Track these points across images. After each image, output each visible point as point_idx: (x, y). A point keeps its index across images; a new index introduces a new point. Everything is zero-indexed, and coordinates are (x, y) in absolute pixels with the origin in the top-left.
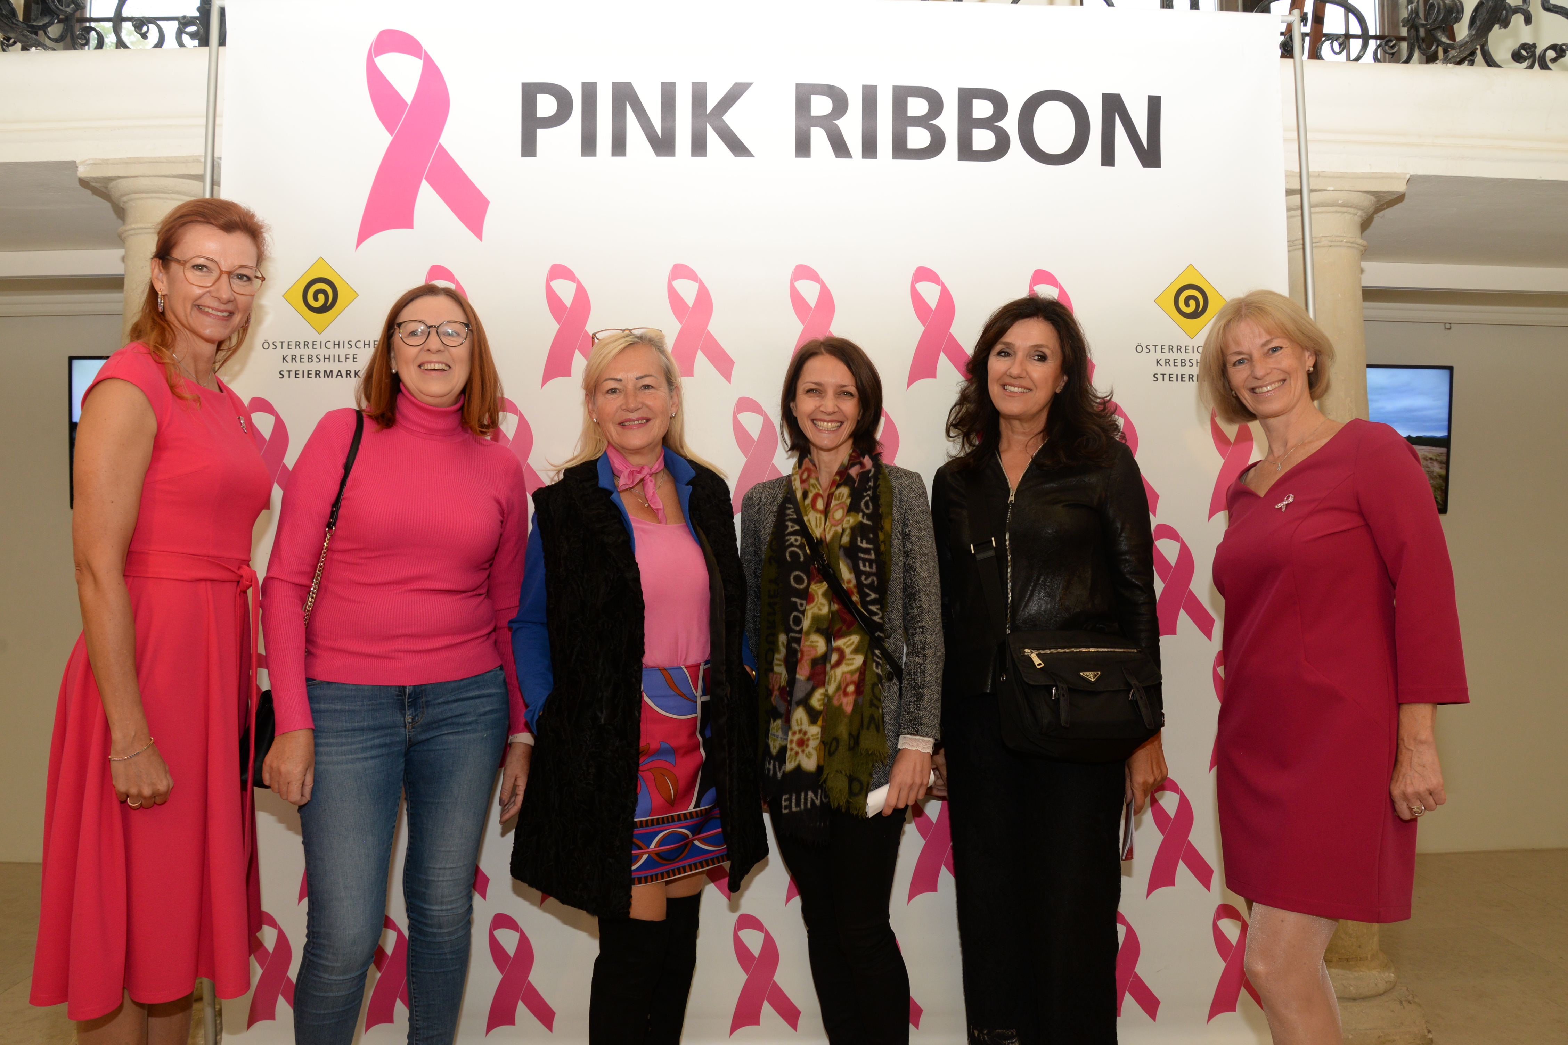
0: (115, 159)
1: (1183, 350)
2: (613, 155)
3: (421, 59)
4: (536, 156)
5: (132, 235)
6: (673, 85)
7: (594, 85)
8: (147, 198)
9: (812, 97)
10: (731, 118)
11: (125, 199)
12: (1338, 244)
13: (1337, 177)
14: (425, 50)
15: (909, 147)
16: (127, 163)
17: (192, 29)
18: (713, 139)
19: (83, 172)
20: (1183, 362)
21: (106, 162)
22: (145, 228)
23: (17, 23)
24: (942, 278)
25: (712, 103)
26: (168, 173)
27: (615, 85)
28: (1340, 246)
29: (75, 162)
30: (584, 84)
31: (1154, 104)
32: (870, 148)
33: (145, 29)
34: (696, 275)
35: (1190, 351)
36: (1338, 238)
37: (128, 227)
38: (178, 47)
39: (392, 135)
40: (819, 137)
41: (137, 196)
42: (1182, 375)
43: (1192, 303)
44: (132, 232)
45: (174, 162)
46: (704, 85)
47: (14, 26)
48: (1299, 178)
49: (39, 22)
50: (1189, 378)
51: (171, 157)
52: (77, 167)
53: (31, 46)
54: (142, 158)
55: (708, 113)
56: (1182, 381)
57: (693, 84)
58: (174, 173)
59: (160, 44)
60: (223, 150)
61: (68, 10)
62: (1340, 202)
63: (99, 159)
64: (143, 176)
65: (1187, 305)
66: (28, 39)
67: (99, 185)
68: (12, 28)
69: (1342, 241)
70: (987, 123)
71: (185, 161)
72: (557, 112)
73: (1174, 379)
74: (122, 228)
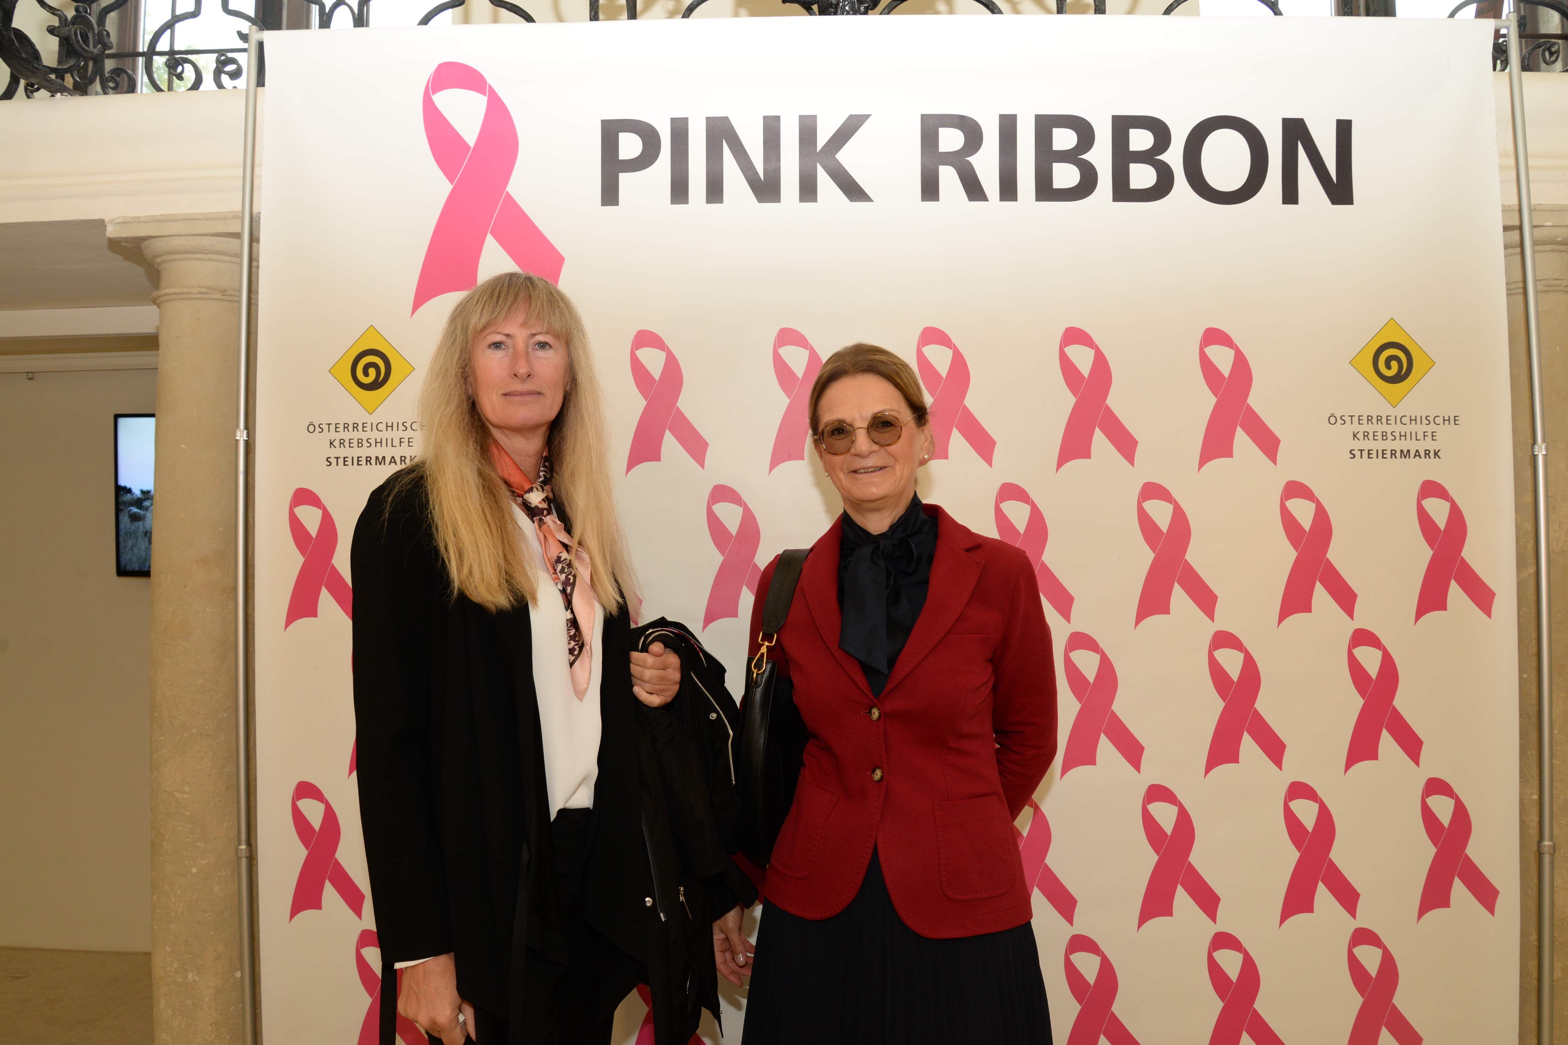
0: (147, 216)
1: (1384, 420)
2: (707, 202)
3: (486, 96)
4: (617, 204)
5: (166, 301)
6: (777, 119)
7: (685, 121)
8: (182, 259)
9: (940, 129)
10: (845, 157)
11: (159, 260)
12: (1556, 288)
13: (1557, 211)
14: (489, 85)
15: (1054, 187)
16: (160, 221)
17: (231, 68)
18: (824, 181)
19: (111, 231)
20: (1384, 436)
21: (137, 221)
22: (181, 294)
23: (38, 66)
24: (1096, 340)
25: (823, 138)
26: (205, 231)
27: (709, 120)
28: (1558, 291)
29: (104, 220)
30: (674, 121)
31: (1344, 129)
32: (1009, 190)
33: (180, 69)
34: (807, 341)
35: (1392, 421)
36: (1555, 282)
37: (162, 292)
38: (216, 88)
39: (452, 185)
40: (948, 176)
41: (171, 257)
42: (1383, 450)
43: (1394, 364)
44: (167, 298)
45: (211, 219)
46: (814, 118)
47: (35, 70)
48: (1517, 214)
49: (63, 65)
50: (1392, 454)
51: (209, 213)
52: (106, 226)
53: (56, 92)
54: (176, 214)
55: (818, 151)
56: (1383, 458)
57: (800, 116)
58: (212, 231)
59: (197, 85)
60: (264, 206)
61: (96, 51)
62: (1559, 239)
63: (130, 217)
64: (178, 236)
65: (1388, 367)
66: (52, 84)
67: (131, 244)
68: (33, 73)
69: (1560, 285)
70: (1147, 157)
71: (224, 218)
72: (642, 153)
73: (1374, 455)
74: (156, 293)
